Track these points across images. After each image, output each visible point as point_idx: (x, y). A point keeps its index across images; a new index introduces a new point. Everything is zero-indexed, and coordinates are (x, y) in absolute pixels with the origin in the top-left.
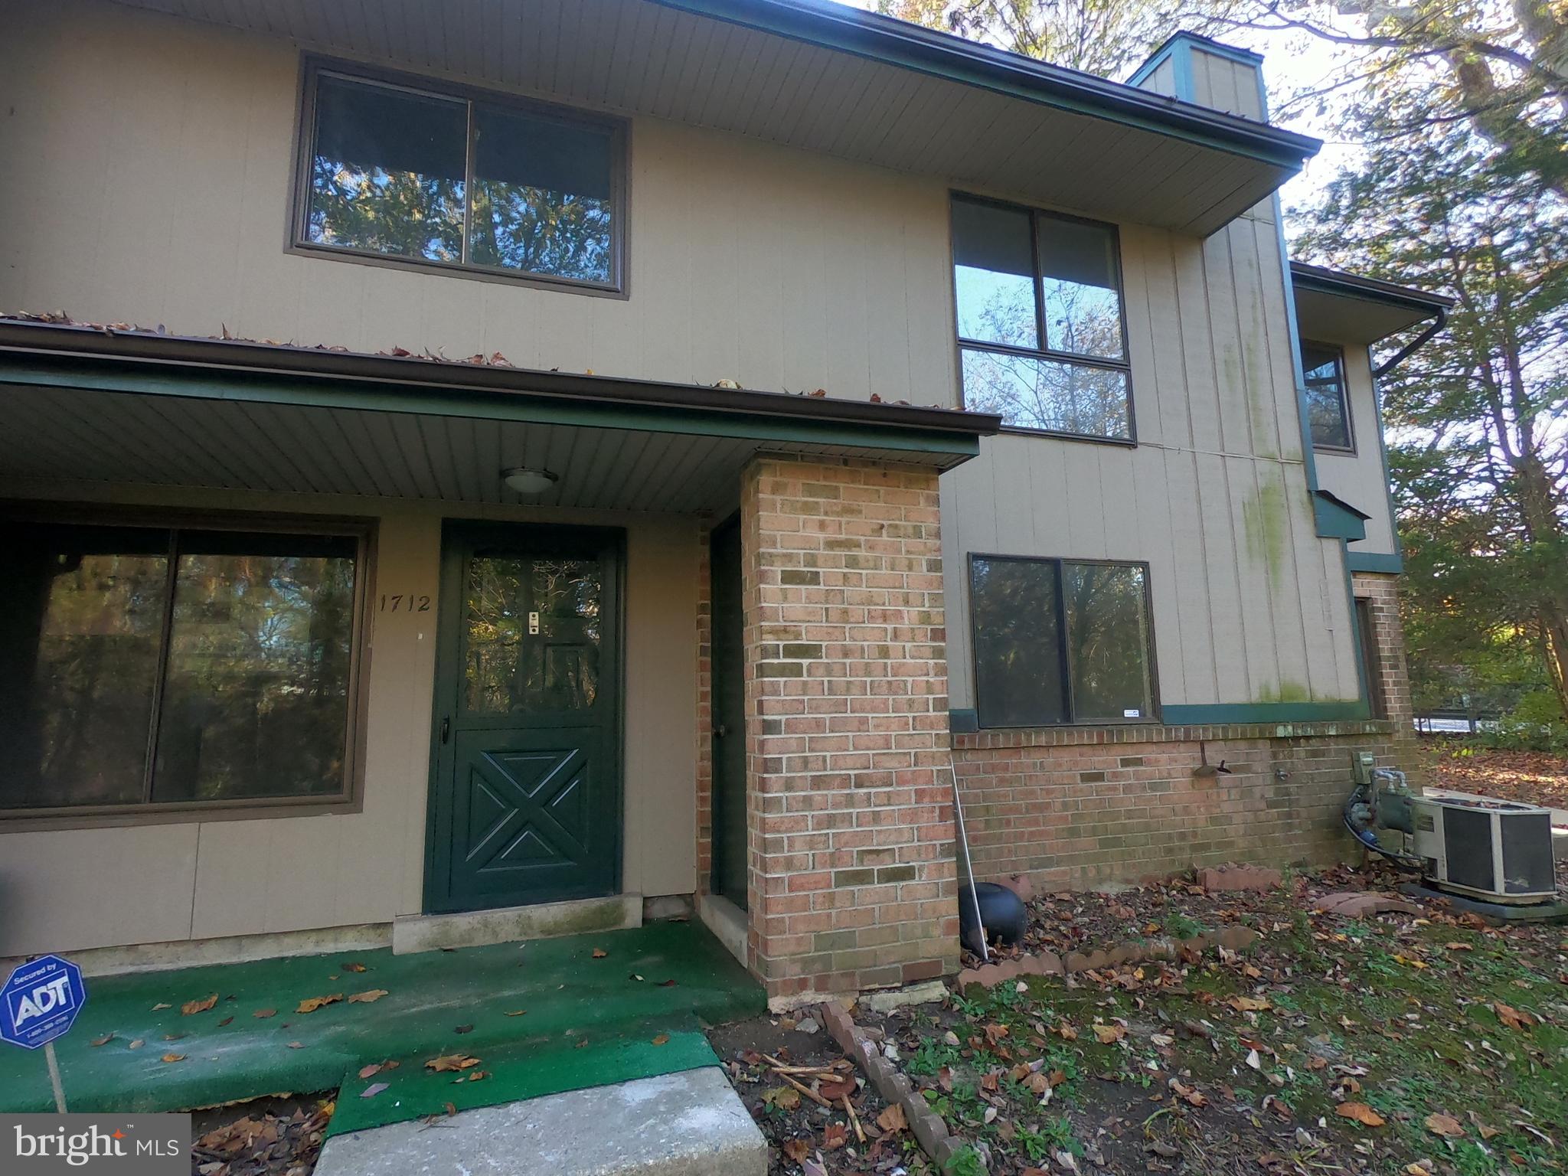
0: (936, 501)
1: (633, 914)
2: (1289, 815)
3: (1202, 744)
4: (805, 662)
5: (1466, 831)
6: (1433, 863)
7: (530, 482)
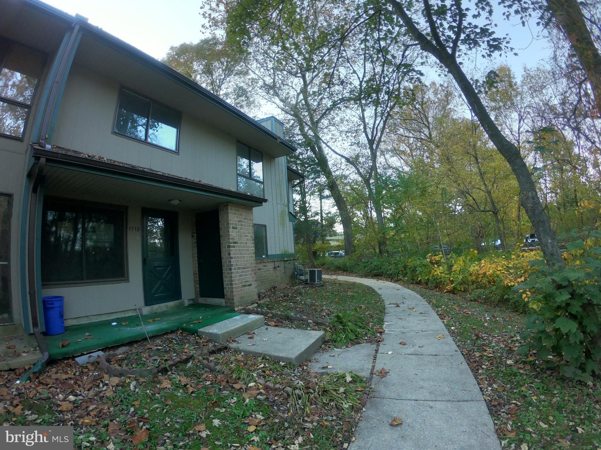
0: (252, 213)
2: (286, 275)
3: (275, 262)
4: (236, 245)
5: (312, 273)
6: (307, 280)
7: (176, 202)
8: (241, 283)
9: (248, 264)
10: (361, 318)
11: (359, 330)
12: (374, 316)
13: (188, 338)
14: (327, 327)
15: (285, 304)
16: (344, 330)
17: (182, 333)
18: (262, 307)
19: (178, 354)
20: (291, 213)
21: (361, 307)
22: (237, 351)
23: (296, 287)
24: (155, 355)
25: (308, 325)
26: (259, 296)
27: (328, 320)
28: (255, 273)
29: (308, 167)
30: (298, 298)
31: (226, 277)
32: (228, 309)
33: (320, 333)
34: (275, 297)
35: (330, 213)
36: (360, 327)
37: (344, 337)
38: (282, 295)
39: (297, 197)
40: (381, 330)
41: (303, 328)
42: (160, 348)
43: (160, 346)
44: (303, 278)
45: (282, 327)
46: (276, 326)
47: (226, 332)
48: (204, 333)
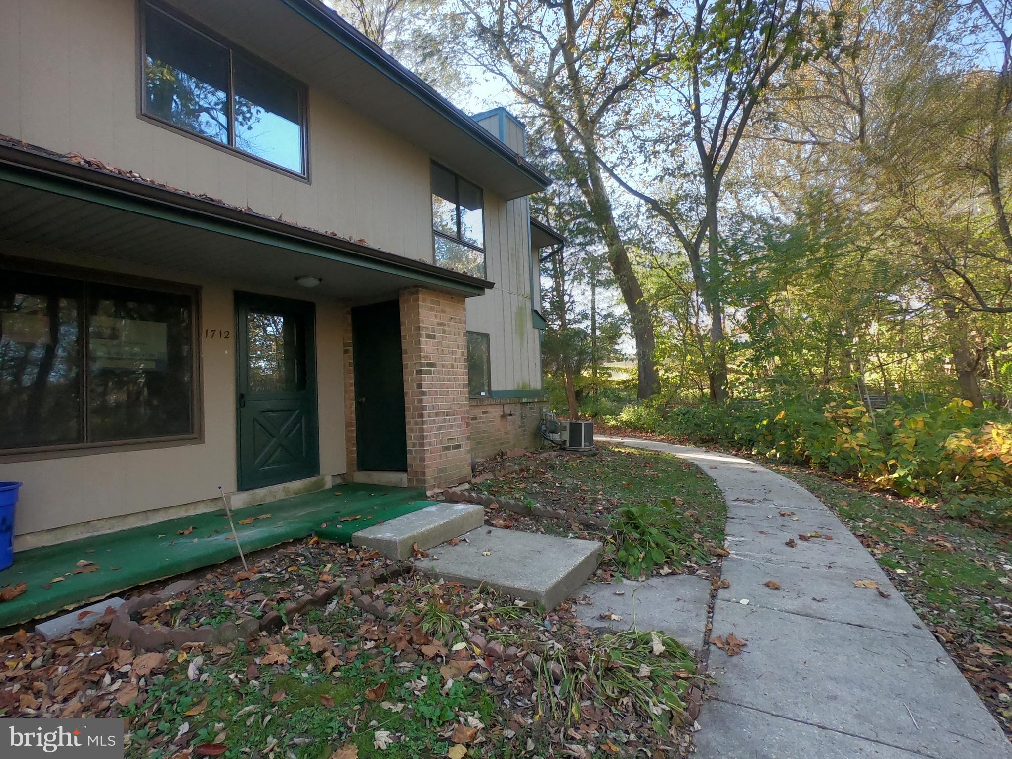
0: (465, 310)
1: (329, 483)
2: (524, 431)
3: (503, 405)
4: (433, 369)
5: (575, 429)
6: (565, 441)
7: (311, 282)
8: (441, 442)
9: (455, 407)
10: (675, 522)
11: (673, 545)
12: (704, 520)
13: (332, 552)
14: (607, 533)
15: (522, 486)
16: (643, 543)
17: (317, 542)
18: (479, 491)
19: (307, 587)
20: (536, 312)
21: (674, 500)
22: (430, 576)
23: (544, 455)
24: (255, 592)
25: (569, 528)
26: (473, 470)
27: (610, 520)
28: (468, 425)
29: (569, 221)
30: (548, 475)
31: (412, 431)
32: (414, 493)
33: (593, 546)
34: (503, 473)
35: (610, 315)
36: (676, 539)
37: (642, 556)
38: (517, 468)
39: (547, 282)
40: (719, 551)
41: (560, 534)
42: (269, 575)
43: (269, 571)
44: (556, 437)
45: (517, 529)
46: (507, 527)
47: (410, 537)
48: (365, 540)
